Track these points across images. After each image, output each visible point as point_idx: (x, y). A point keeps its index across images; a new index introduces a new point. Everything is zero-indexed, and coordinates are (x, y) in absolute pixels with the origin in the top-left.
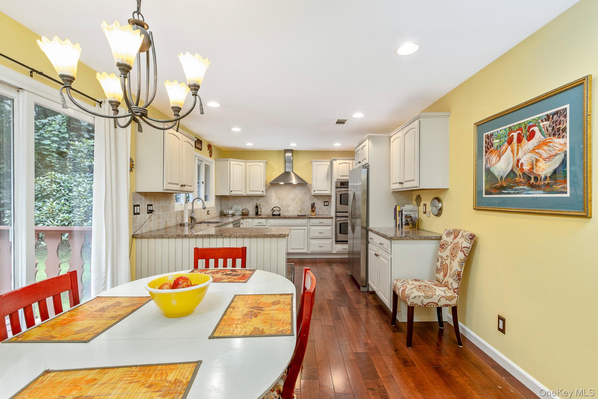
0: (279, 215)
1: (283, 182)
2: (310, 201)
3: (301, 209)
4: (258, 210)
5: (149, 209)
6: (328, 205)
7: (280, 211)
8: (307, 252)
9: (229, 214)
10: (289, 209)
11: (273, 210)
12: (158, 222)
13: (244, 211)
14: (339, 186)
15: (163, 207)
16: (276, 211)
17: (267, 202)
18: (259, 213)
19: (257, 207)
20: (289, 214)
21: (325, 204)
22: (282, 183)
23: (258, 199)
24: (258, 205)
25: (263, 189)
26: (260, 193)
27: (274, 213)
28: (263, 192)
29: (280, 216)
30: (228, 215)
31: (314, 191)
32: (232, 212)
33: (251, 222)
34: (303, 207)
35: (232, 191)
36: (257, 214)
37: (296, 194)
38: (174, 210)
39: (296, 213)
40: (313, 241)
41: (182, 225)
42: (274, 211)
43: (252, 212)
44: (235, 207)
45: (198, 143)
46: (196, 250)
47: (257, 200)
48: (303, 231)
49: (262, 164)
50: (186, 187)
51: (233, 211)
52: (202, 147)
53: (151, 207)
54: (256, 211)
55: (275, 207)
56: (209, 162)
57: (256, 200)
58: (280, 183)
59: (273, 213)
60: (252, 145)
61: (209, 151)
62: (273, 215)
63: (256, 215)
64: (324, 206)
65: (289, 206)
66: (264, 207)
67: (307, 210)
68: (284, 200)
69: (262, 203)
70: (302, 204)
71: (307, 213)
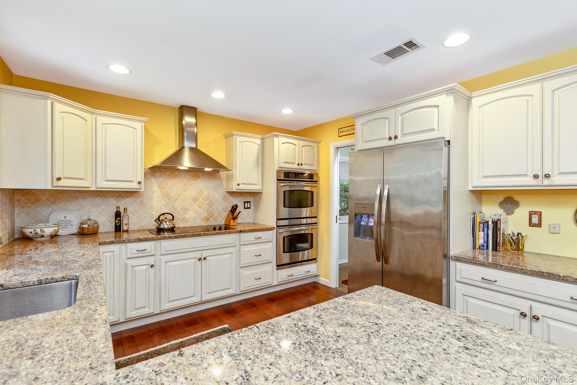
0: (172, 230)
2: (222, 200)
4: (120, 220)
6: (250, 208)
7: (173, 220)
8: (235, 292)
9: (43, 236)
10: (187, 216)
11: (159, 220)
13: (86, 226)
14: (283, 178)
16: (165, 222)
17: (142, 203)
18: (123, 227)
19: (118, 215)
21: (246, 207)
22: (184, 168)
24: (122, 210)
25: (140, 177)
26: (133, 186)
27: (162, 226)
28: (139, 183)
30: (40, 239)
31: (238, 184)
32: (51, 229)
34: (211, 211)
35: (59, 179)
36: (118, 229)
37: (199, 190)
40: (246, 272)
42: (161, 223)
43: (106, 226)
47: (121, 200)
48: (229, 256)
49: (139, 126)
51: (55, 228)
54: (116, 224)
55: (163, 214)
57: (119, 200)
59: (160, 225)
62: (160, 230)
63: (116, 231)
64: (245, 208)
65: (187, 210)
66: (135, 213)
67: (219, 216)
68: (176, 200)
69: (130, 205)
70: (210, 206)
71: (214, 221)
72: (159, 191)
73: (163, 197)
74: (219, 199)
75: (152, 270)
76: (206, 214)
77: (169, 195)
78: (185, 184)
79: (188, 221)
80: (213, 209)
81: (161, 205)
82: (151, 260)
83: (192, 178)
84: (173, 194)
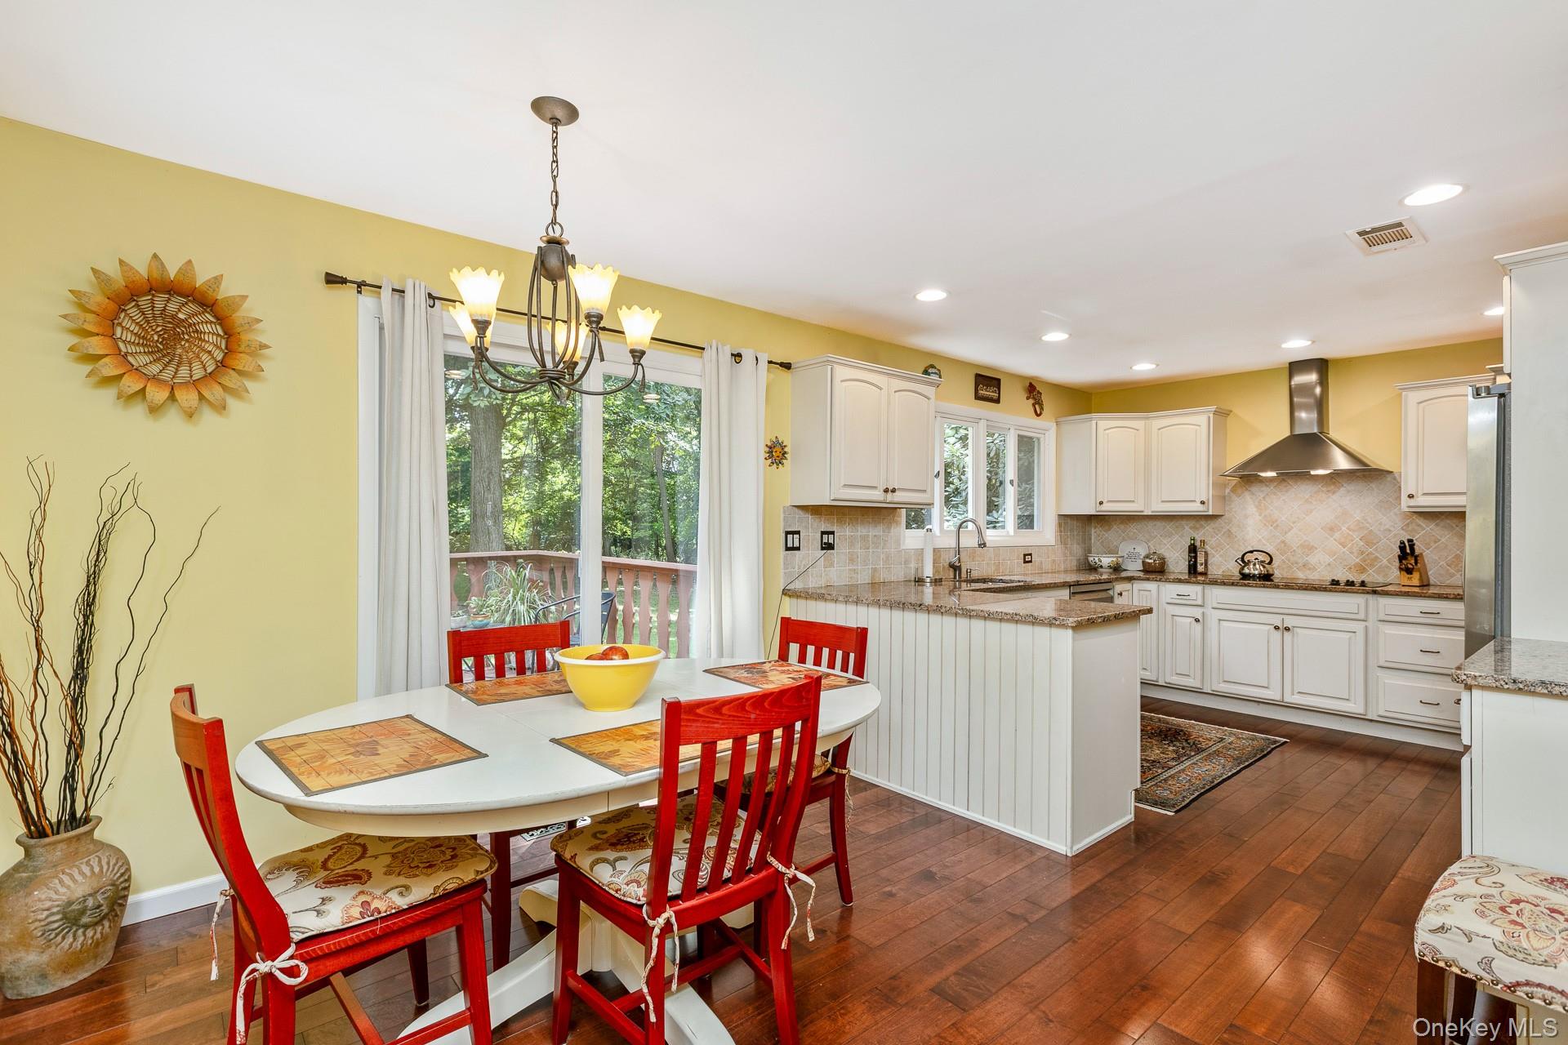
0: (1267, 577)
1: (1272, 470)
2: (1394, 531)
3: (1364, 560)
4: (1196, 557)
5: (825, 540)
7: (1270, 563)
8: (1363, 712)
9: (1101, 567)
10: (1313, 560)
11: (1243, 560)
12: (850, 570)
13: (1153, 561)
15: (864, 538)
16: (1255, 565)
17: (1229, 534)
18: (1200, 569)
19: (1193, 549)
20: (1311, 577)
22: (1272, 474)
23: (1198, 526)
24: (1198, 544)
25: (1206, 493)
26: (1195, 508)
27: (1246, 571)
28: (1203, 503)
29: (1272, 581)
30: (1101, 570)
31: (1411, 496)
32: (1110, 560)
33: (1154, 592)
34: (1371, 553)
35: (1101, 503)
36: (1193, 569)
38: (900, 545)
39: (1324, 575)
40: (1389, 679)
41: (919, 581)
42: (1247, 564)
43: (1178, 562)
44: (1125, 549)
45: (987, 385)
46: (786, 623)
47: (1194, 528)
48: (1348, 636)
49: (1201, 420)
50: (897, 493)
51: (1114, 559)
52: (999, 394)
53: (831, 536)
54: (1189, 562)
55: (1251, 552)
56: (1029, 430)
57: (1191, 528)
58: (1263, 474)
59: (1243, 568)
60: (1154, 366)
61: (1031, 401)
62: (1245, 577)
63: (1190, 573)
65: (1312, 548)
66: (1219, 550)
67: (1392, 564)
68: (1290, 530)
69: (1212, 537)
70: (1369, 543)
71: (1378, 574)
72: (1257, 514)
73: (1265, 525)
74: (1392, 529)
75: (1198, 627)
76: (1357, 558)
77: (1276, 521)
78: (1307, 501)
79: (1314, 569)
80: (1376, 550)
81: (1260, 537)
82: (1197, 613)
83: (1324, 489)
84: (1283, 519)
